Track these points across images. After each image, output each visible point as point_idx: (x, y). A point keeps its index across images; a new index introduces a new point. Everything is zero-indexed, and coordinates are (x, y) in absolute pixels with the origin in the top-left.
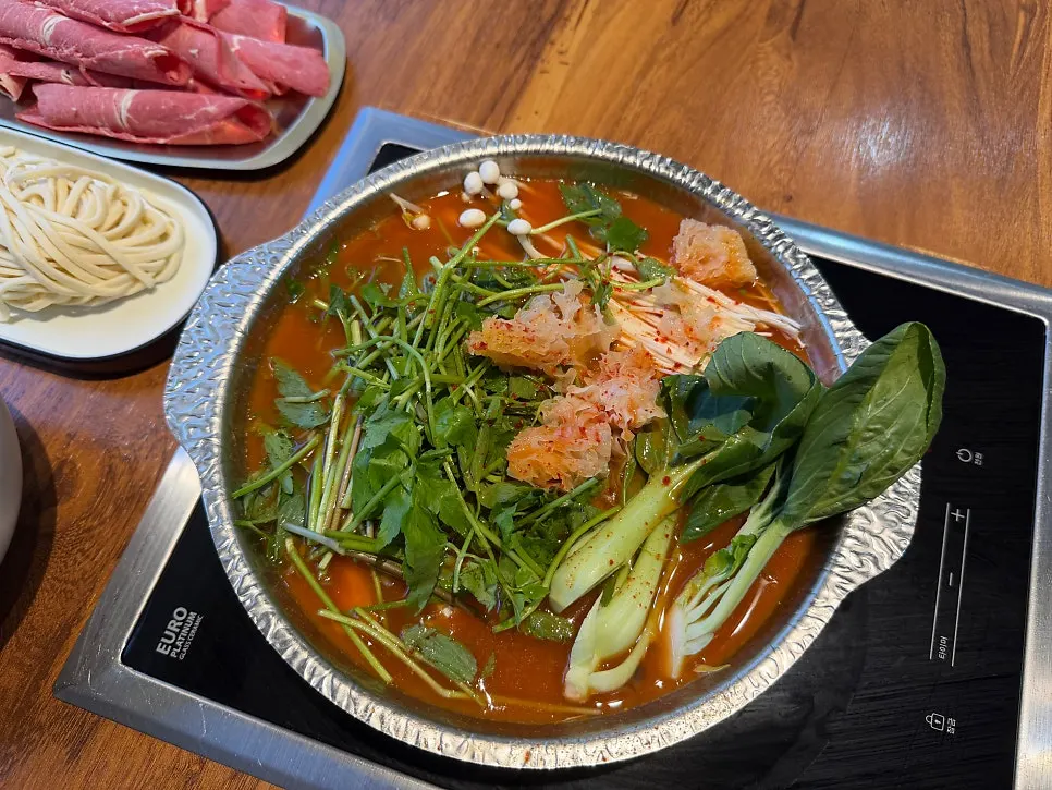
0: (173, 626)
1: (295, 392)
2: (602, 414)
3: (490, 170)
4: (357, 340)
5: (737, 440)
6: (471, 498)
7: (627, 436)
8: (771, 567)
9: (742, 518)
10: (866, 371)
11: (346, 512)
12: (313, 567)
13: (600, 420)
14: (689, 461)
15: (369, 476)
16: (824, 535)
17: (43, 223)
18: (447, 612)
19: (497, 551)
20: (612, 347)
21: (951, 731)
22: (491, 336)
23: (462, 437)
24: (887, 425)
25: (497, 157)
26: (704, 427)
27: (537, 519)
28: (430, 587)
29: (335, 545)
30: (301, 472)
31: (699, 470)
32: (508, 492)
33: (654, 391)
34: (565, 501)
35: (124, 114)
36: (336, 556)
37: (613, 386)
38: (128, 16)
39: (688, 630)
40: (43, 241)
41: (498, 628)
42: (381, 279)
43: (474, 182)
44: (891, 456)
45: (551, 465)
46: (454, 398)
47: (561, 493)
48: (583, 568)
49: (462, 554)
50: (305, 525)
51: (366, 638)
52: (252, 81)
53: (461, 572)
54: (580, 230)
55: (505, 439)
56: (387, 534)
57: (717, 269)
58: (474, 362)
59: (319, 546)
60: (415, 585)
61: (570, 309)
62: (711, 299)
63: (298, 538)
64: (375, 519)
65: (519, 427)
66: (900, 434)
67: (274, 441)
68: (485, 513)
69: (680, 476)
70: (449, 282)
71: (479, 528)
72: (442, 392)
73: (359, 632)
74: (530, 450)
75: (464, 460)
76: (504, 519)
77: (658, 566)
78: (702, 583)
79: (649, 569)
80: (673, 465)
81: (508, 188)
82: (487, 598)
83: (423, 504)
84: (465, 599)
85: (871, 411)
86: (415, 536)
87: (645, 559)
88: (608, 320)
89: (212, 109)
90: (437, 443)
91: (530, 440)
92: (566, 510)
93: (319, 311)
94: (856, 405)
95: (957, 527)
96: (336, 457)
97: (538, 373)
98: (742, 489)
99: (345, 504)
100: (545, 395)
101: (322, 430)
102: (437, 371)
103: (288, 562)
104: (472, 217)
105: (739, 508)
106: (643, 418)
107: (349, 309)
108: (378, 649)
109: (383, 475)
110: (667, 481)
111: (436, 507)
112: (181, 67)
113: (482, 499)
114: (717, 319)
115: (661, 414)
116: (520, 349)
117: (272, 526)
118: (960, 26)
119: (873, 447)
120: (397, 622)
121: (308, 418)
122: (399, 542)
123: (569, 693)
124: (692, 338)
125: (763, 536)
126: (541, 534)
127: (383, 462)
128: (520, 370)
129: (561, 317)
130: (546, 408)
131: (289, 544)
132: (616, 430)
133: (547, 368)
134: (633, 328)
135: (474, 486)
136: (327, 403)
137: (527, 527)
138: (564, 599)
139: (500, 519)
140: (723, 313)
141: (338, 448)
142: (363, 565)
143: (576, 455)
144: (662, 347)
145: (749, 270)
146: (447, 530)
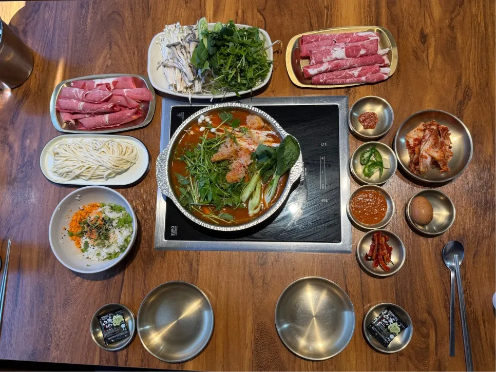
0: (172, 230)
1: (181, 179)
2: (241, 165)
3: (203, 117)
4: (190, 165)
5: (266, 163)
6: (222, 188)
7: (247, 167)
8: (278, 183)
9: (272, 176)
10: (283, 146)
11: (200, 198)
12: (198, 209)
13: (241, 166)
14: (260, 168)
15: (202, 190)
16: (287, 174)
17: (110, 158)
18: (225, 209)
19: (230, 196)
20: (240, 149)
21: (327, 202)
22: (216, 157)
23: (217, 178)
24: (290, 153)
25: (203, 114)
26: (261, 162)
27: (235, 188)
28: (220, 206)
29: (201, 204)
30: (189, 193)
31: (262, 170)
32: (228, 185)
33: (249, 157)
34: (239, 184)
35: (107, 122)
36: (202, 206)
37: (241, 159)
38: (101, 99)
39: (268, 199)
40: (111, 162)
41: (234, 209)
42: (188, 149)
43: (200, 121)
44: (292, 158)
45: (234, 178)
46: (212, 171)
47: (238, 182)
48: (246, 194)
49: (224, 199)
50: (194, 202)
51: (212, 218)
52: (134, 103)
53: (225, 201)
54: (226, 124)
55: (225, 175)
56: (210, 199)
57: (256, 125)
58: (214, 163)
59: (198, 205)
60: (218, 206)
61: (229, 145)
62: (257, 133)
63: (193, 205)
64: (206, 197)
65: (227, 172)
66: (293, 154)
67: (181, 189)
68: (226, 190)
69: (259, 172)
70: (204, 148)
71: (225, 193)
72: (210, 171)
73: (211, 217)
74: (230, 177)
75: (219, 182)
76: (229, 190)
77: (260, 189)
78: (268, 190)
79: (258, 191)
80: (257, 170)
81: (208, 119)
82: (231, 204)
83: (214, 193)
84: (227, 206)
85: (286, 151)
86: (215, 198)
87: (257, 189)
88: (237, 145)
89: (129, 114)
90: (213, 181)
91: (229, 174)
92: (240, 185)
93: (179, 160)
94: (284, 152)
95: (323, 161)
96: (194, 188)
97: (227, 160)
98: (271, 170)
99: (199, 196)
100: (230, 164)
101: (189, 184)
102: (208, 167)
103: (193, 210)
104: (202, 129)
105: (272, 174)
106: (249, 163)
107: (185, 159)
108: (215, 219)
109: (205, 190)
110: (257, 174)
111: (216, 192)
112: (117, 106)
113: (224, 188)
114: (259, 137)
115: (252, 161)
116: (222, 158)
117: (188, 205)
118: (309, 20)
119: (289, 158)
120: (217, 214)
121: (186, 183)
122: (212, 200)
123: (250, 216)
124: (255, 143)
125: (276, 178)
126: (237, 191)
127: (205, 188)
128: (223, 161)
129: (227, 147)
130: (230, 167)
131: (192, 207)
132: (244, 167)
133: (228, 158)
134: (243, 144)
135: (222, 186)
136: (188, 179)
137: (234, 190)
138: (244, 200)
139: (229, 191)
140: (260, 135)
141: (194, 187)
142: (207, 206)
143: (238, 175)
144: (250, 146)
145: (262, 124)
146: (219, 195)
